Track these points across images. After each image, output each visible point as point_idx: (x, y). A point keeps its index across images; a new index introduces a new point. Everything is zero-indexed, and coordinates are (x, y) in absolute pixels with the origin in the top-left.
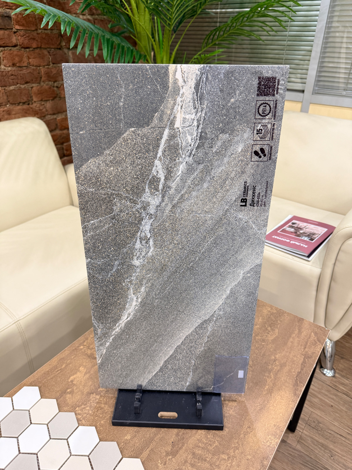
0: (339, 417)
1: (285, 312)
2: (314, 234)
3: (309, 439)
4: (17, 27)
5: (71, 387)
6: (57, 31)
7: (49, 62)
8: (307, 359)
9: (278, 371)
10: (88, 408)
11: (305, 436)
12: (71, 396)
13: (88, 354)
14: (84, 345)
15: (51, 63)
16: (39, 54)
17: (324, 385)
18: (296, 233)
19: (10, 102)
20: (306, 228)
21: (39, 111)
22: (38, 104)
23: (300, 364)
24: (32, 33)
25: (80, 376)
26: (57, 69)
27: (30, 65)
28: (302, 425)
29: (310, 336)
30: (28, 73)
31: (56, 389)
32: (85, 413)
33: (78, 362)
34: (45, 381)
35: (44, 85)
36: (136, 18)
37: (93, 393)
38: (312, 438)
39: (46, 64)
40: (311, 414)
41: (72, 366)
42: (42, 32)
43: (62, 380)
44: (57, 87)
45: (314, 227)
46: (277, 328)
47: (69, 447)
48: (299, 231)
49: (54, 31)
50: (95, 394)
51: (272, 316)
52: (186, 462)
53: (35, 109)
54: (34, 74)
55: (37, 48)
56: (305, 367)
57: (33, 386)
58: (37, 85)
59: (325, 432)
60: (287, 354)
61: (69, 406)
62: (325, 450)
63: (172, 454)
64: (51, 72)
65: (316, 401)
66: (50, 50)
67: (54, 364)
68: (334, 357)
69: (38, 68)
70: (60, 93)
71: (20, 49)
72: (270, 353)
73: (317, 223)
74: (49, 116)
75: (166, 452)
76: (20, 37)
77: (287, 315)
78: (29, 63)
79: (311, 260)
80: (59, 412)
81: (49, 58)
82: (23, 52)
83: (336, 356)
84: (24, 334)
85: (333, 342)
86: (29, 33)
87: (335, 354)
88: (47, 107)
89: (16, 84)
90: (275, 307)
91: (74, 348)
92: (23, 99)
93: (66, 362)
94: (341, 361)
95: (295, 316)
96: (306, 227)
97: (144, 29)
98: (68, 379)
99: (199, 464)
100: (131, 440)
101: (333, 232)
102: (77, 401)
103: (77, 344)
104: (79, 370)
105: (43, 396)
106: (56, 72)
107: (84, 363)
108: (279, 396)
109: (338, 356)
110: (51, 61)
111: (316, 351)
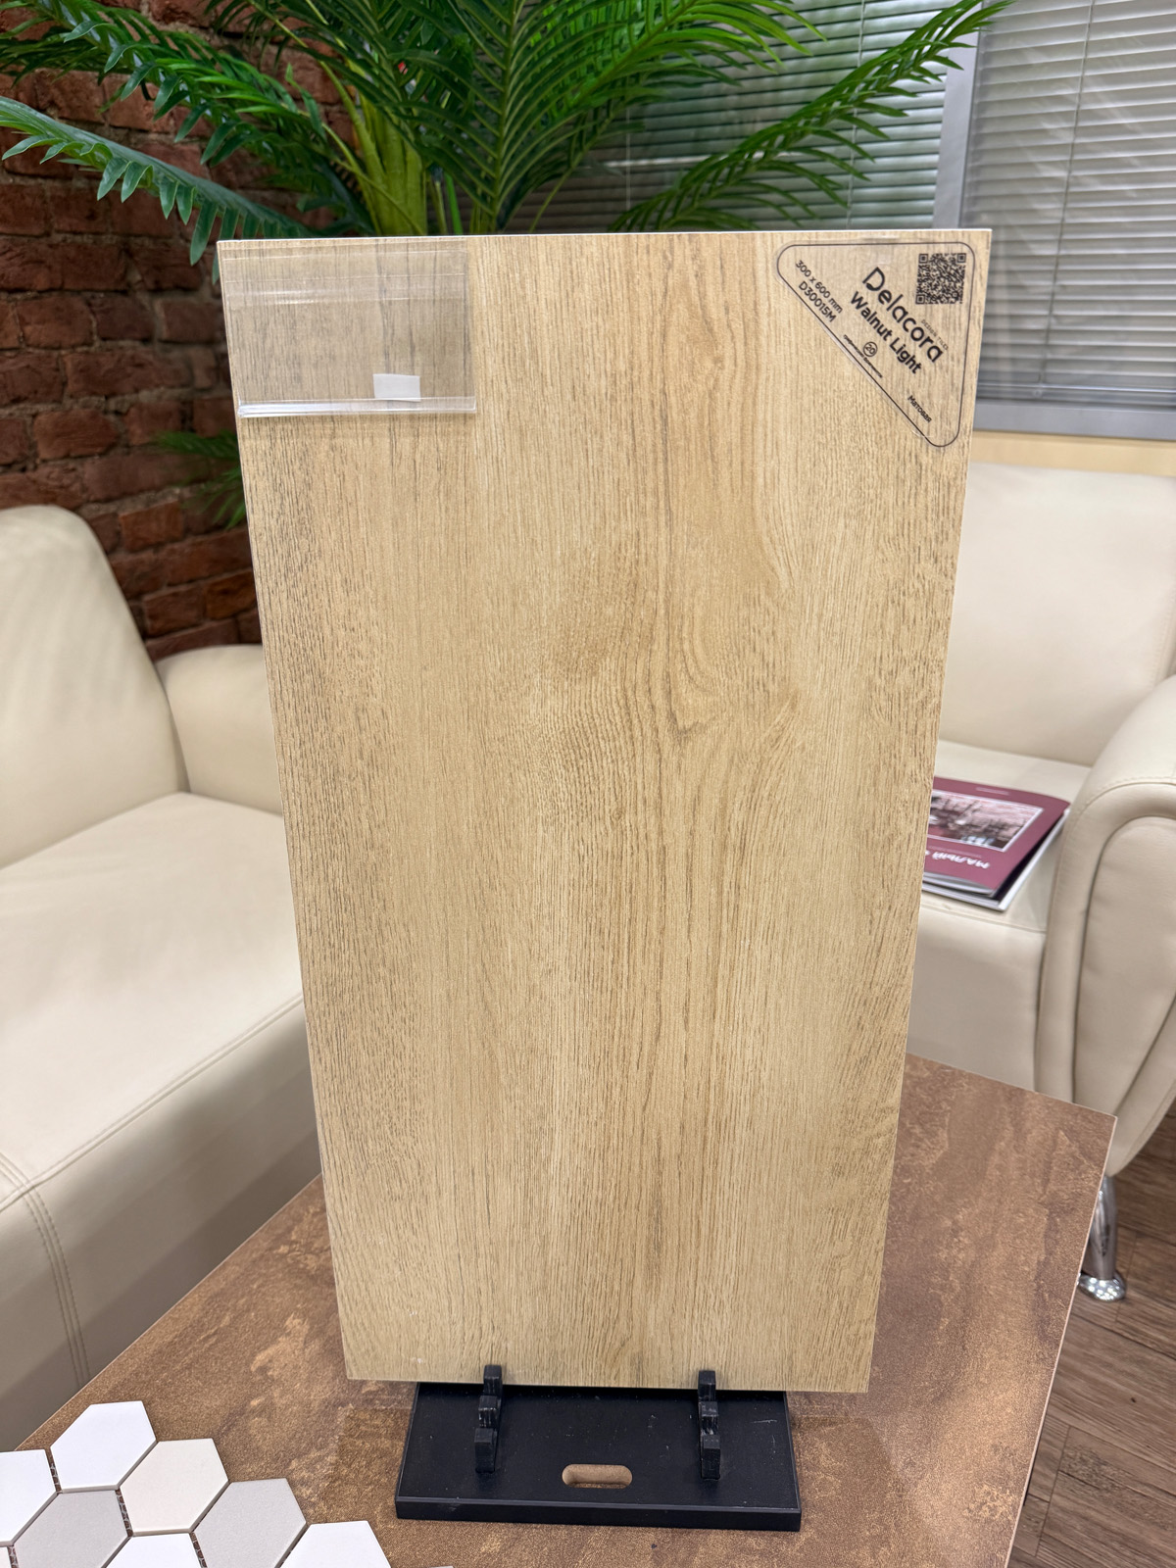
0: (1162, 1436)
1: (961, 1073)
2: (1003, 826)
3: (1074, 1521)
5: (264, 1391)
6: (115, 237)
7: (91, 333)
8: (1059, 1216)
9: (972, 1266)
10: (333, 1458)
11: (1060, 1515)
12: (264, 1421)
13: (309, 1271)
14: (292, 1243)
15: (95, 337)
16: (58, 309)
17: (1098, 1331)
18: (944, 826)
20: (974, 811)
21: (57, 490)
22: (57, 470)
23: (1041, 1235)
24: (33, 245)
25: (289, 1350)
26: (116, 358)
27: (28, 346)
28: (1046, 1476)
29: (1055, 1141)
30: (21, 370)
31: (207, 1403)
32: (326, 1477)
33: (278, 1300)
34: (164, 1380)
35: (76, 407)
36: (376, 185)
37: (343, 1405)
38: (1086, 1519)
39: (79, 339)
40: (1068, 1437)
41: (256, 1316)
42: (64, 240)
43: (224, 1369)
44: (117, 413)
45: (1001, 807)
46: (943, 1126)
48: (953, 821)
49: (104, 237)
51: (918, 1089)
53: (46, 485)
54: (39, 373)
55: (50, 290)
56: (1057, 1243)
57: (121, 1400)
58: (50, 406)
59: (1124, 1492)
60: (993, 1208)
61: (262, 1458)
62: (1137, 1557)
64: (98, 363)
65: (1079, 1390)
66: (93, 297)
67: (191, 1317)
68: (1116, 1233)
69: (55, 354)
70: (127, 431)
72: (934, 1209)
73: (1006, 793)
74: (94, 507)
77: (968, 1084)
78: (24, 337)
79: (1008, 908)
80: (229, 1482)
81: (91, 322)
82: (5, 303)
83: (1121, 1231)
84: (56, 1234)
86: (23, 244)
87: (1118, 1226)
88: (86, 476)
90: (925, 1060)
91: (254, 1256)
92: (7, 454)
93: (235, 1306)
94: (1138, 1244)
95: (993, 1082)
96: (975, 807)
97: (404, 216)
98: (247, 1364)
100: (506, 1555)
101: (1062, 815)
102: (291, 1439)
103: (265, 1241)
104: (285, 1329)
105: (163, 1431)
106: (112, 366)
107: (297, 1303)
108: (990, 1350)
109: (1128, 1228)
110: (94, 330)
111: (1082, 1188)
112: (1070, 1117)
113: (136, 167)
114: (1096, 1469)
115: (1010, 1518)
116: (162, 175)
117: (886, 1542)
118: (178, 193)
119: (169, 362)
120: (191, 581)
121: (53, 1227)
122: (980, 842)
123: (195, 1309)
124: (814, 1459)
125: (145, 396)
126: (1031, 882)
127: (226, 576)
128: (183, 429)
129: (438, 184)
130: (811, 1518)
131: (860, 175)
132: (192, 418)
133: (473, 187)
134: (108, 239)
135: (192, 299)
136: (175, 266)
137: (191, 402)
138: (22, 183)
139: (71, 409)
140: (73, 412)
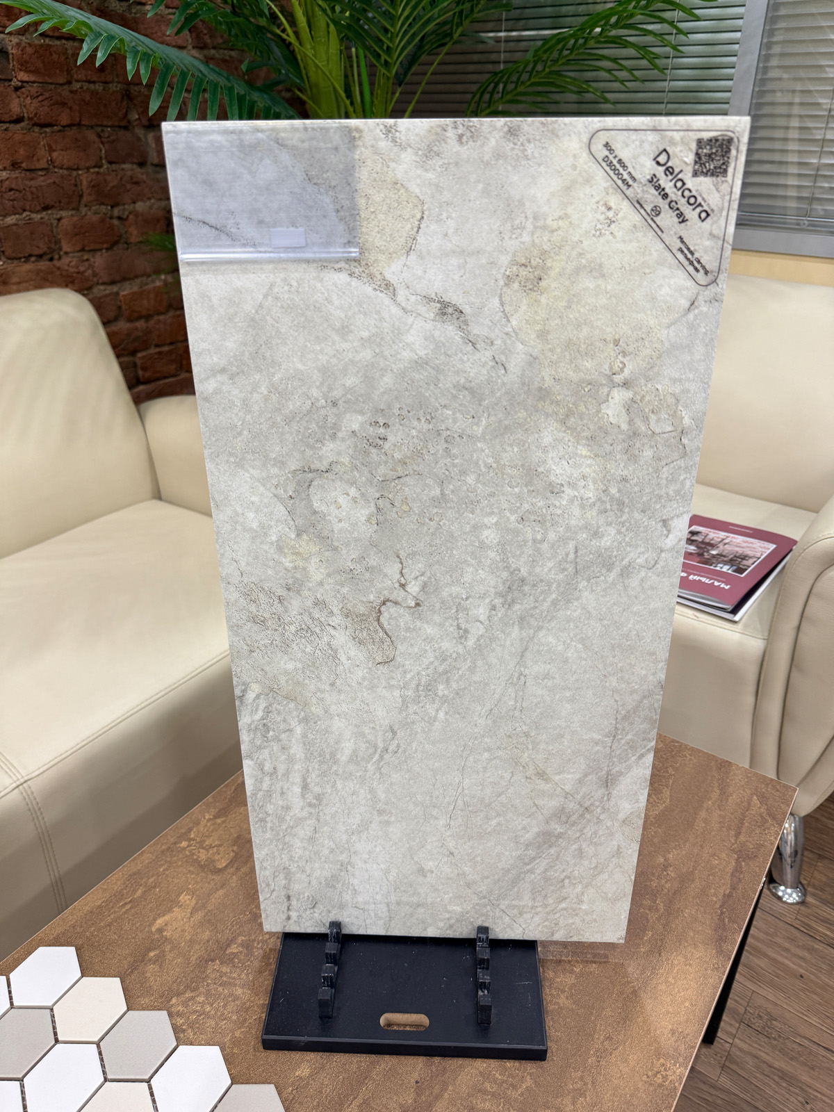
0: (820, 1004)
1: (686, 747)
2: (744, 557)
3: (748, 1059)
4: (23, 76)
5: (159, 946)
6: (119, 85)
7: (101, 158)
8: (743, 861)
9: (675, 893)
10: (201, 999)
11: (738, 1053)
12: (157, 968)
13: (200, 862)
14: (191, 840)
15: (104, 161)
16: (76, 139)
17: (781, 924)
18: (700, 555)
19: (6, 253)
20: (725, 544)
21: (75, 275)
22: (75, 259)
23: (729, 874)
24: (59, 90)
25: (180, 918)
26: (119, 177)
27: (54, 167)
28: (731, 1025)
29: (749, 804)
30: (49, 185)
31: (119, 952)
32: (195, 1011)
33: (176, 881)
34: (92, 933)
35: (89, 213)
36: (306, 51)
37: (213, 960)
38: (757, 1058)
39: (92, 163)
40: (750, 999)
41: (160, 891)
42: (81, 88)
43: (134, 928)
44: (119, 218)
45: (745, 542)
46: (667, 786)
47: (154, 1101)
48: (708, 551)
49: (111, 85)
50: (218, 961)
53: (67, 270)
54: (63, 188)
55: (71, 126)
56: (740, 881)
57: (60, 945)
58: (70, 213)
59: (787, 1042)
60: (696, 851)
61: (153, 995)
62: (790, 1088)
64: (105, 180)
65: (762, 966)
66: (103, 131)
67: (115, 889)
68: (803, 855)
69: (75, 173)
70: (126, 232)
71: (29, 129)
72: (652, 849)
73: (751, 532)
74: (102, 287)
75: (401, 1106)
76: (29, 98)
77: (690, 755)
78: (51, 160)
79: (741, 619)
80: (128, 1010)
81: (101, 150)
82: (37, 134)
83: (806, 853)
84: (41, 814)
85: (797, 819)
86: (51, 90)
87: (805, 849)
88: (96, 264)
89: (21, 211)
90: (660, 735)
91: (163, 847)
92: (38, 247)
93: (146, 883)
94: (819, 864)
95: (709, 755)
96: (726, 541)
97: (326, 75)
98: (150, 925)
100: (313, 1079)
101: (791, 550)
102: (174, 982)
103: (172, 837)
104: (179, 902)
105: (87, 970)
106: (115, 183)
107: (189, 884)
108: (679, 958)
109: (812, 852)
110: (103, 156)
111: (765, 841)
112: (763, 786)
113: (111, 38)
114: (769, 1023)
115: (676, 1084)
116: (133, 44)
117: (583, 1094)
119: (157, 180)
120: (171, 344)
121: (40, 809)
122: (725, 569)
125: (140, 206)
126: (762, 599)
128: (167, 232)
129: (353, 50)
133: (379, 56)
134: (114, 87)
138: (50, 43)
139: (86, 215)
140: (87, 217)
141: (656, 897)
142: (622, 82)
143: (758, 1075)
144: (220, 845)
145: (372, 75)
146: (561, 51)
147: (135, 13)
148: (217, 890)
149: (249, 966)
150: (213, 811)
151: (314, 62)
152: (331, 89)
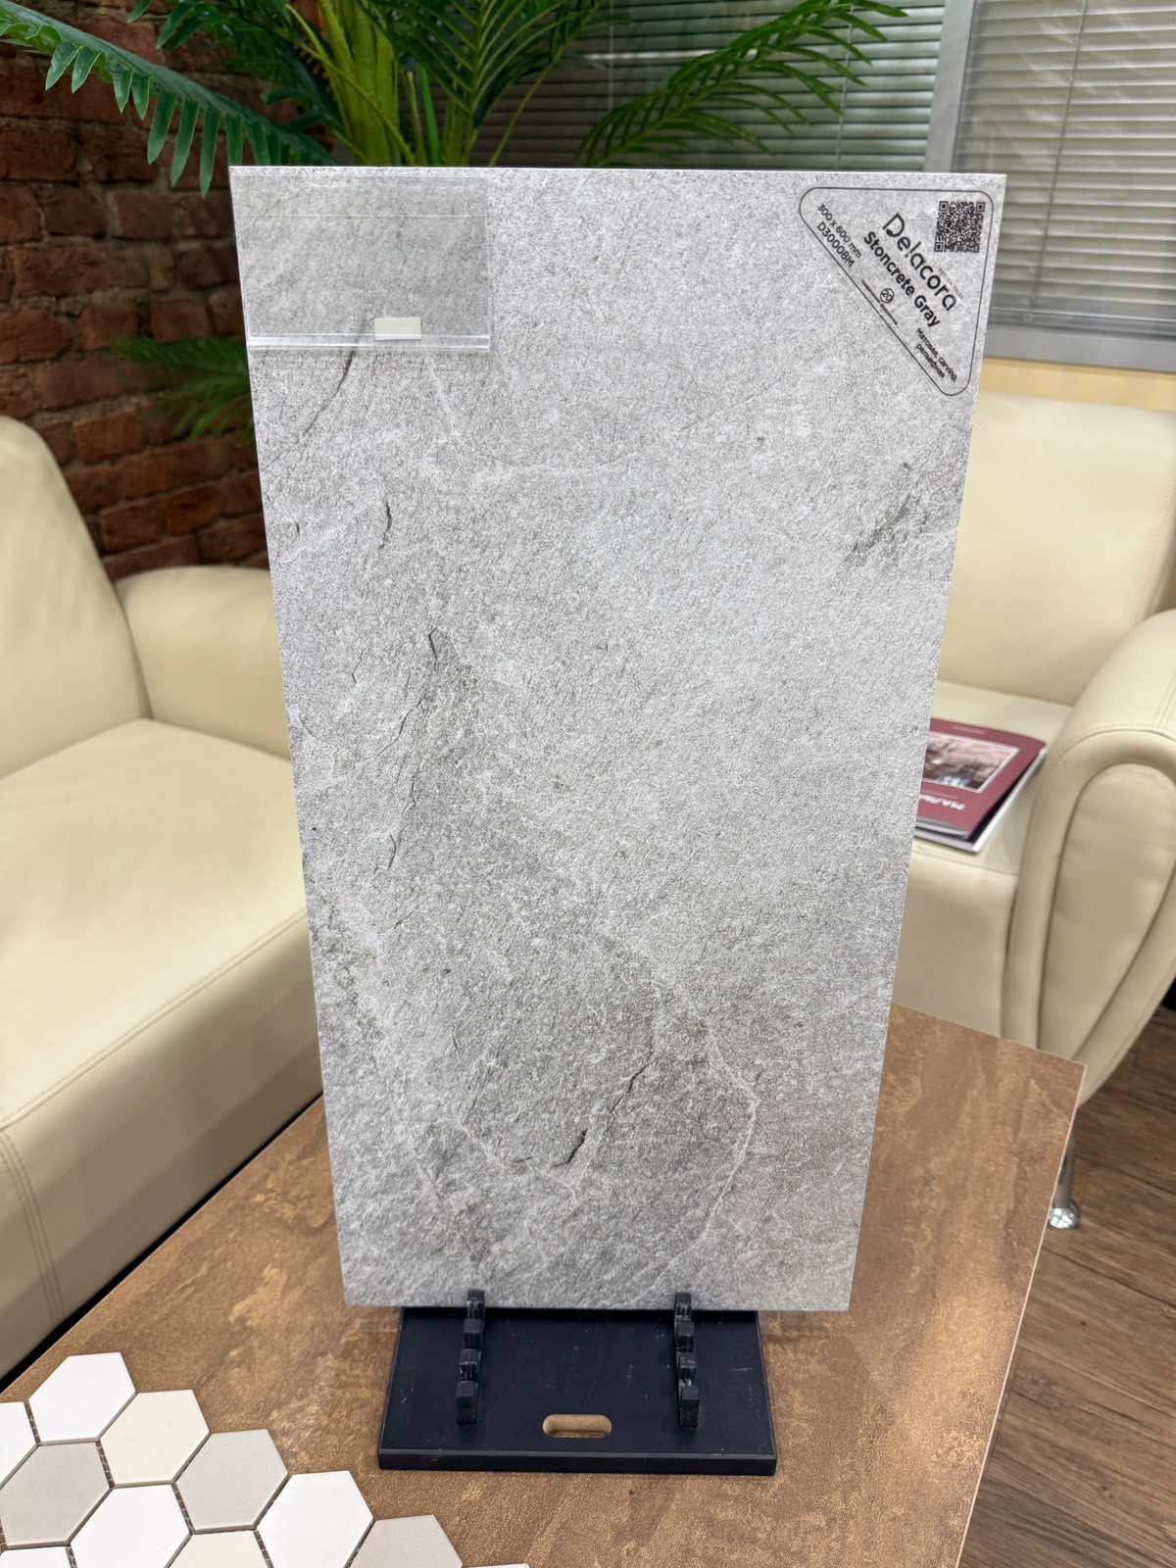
0: (1110, 1357)
1: (934, 1019)
2: (978, 767)
5: (243, 1342)
6: (63, 122)
7: (40, 228)
8: (1028, 1165)
9: (944, 1214)
10: (314, 1408)
11: (1011, 1432)
12: (244, 1372)
13: (286, 1221)
14: (268, 1191)
15: (44, 232)
16: (3, 200)
17: (1051, 1256)
20: (950, 750)
21: (7, 397)
22: (6, 375)
23: (1011, 1184)
25: (267, 1300)
26: (66, 256)
29: (1026, 1090)
31: (185, 1354)
32: (307, 1427)
33: (255, 1250)
34: (142, 1331)
35: (24, 307)
36: (345, 75)
37: (323, 1355)
38: (1037, 1437)
39: (27, 234)
41: (233, 1266)
42: (8, 125)
43: (203, 1320)
44: (69, 315)
45: (978, 746)
46: (916, 1073)
47: (266, 1555)
49: (50, 122)
50: (330, 1356)
51: (892, 1036)
52: (688, 1553)
56: (1026, 1191)
57: (99, 1352)
59: (1072, 1411)
60: (964, 1156)
61: (242, 1409)
62: (1082, 1472)
63: (635, 1531)
64: (48, 262)
66: (41, 188)
67: (168, 1265)
70: (80, 335)
72: (907, 1158)
73: (982, 733)
74: (47, 415)
75: (613, 1527)
77: (941, 1031)
79: (981, 849)
80: (210, 1434)
81: (39, 216)
83: (1078, 1162)
84: (26, 1175)
87: (1075, 1156)
88: (38, 382)
90: (898, 1007)
91: (230, 1204)
93: (211, 1255)
94: (1093, 1174)
95: (966, 1030)
96: (952, 746)
97: (375, 109)
98: (227, 1313)
99: (734, 1557)
100: (486, 1503)
101: (1036, 756)
102: (271, 1389)
103: (242, 1189)
104: (263, 1279)
105: (142, 1383)
106: (62, 264)
107: (275, 1252)
108: (959, 1297)
109: (1084, 1159)
110: (43, 224)
111: (1051, 1137)
112: (1040, 1066)
113: (88, 52)
114: (1047, 1389)
115: (976, 1462)
116: (115, 61)
118: (134, 84)
119: (123, 260)
120: (149, 495)
122: (955, 783)
123: (172, 1258)
124: (788, 1406)
125: (98, 297)
126: (1006, 821)
127: (185, 489)
128: (139, 334)
129: (410, 75)
130: (785, 1463)
131: (854, 78)
132: (148, 321)
133: (449, 81)
134: (55, 125)
135: (147, 192)
136: (128, 155)
137: (148, 304)
139: (20, 310)
140: (22, 313)
141: (919, 1220)
142: (784, 124)
143: (1040, 1459)
144: (313, 1196)
145: (439, 111)
146: (703, 80)
147: (83, 19)
148: (316, 1257)
149: (375, 1358)
150: (296, 1150)
151: (355, 89)
152: (382, 129)
